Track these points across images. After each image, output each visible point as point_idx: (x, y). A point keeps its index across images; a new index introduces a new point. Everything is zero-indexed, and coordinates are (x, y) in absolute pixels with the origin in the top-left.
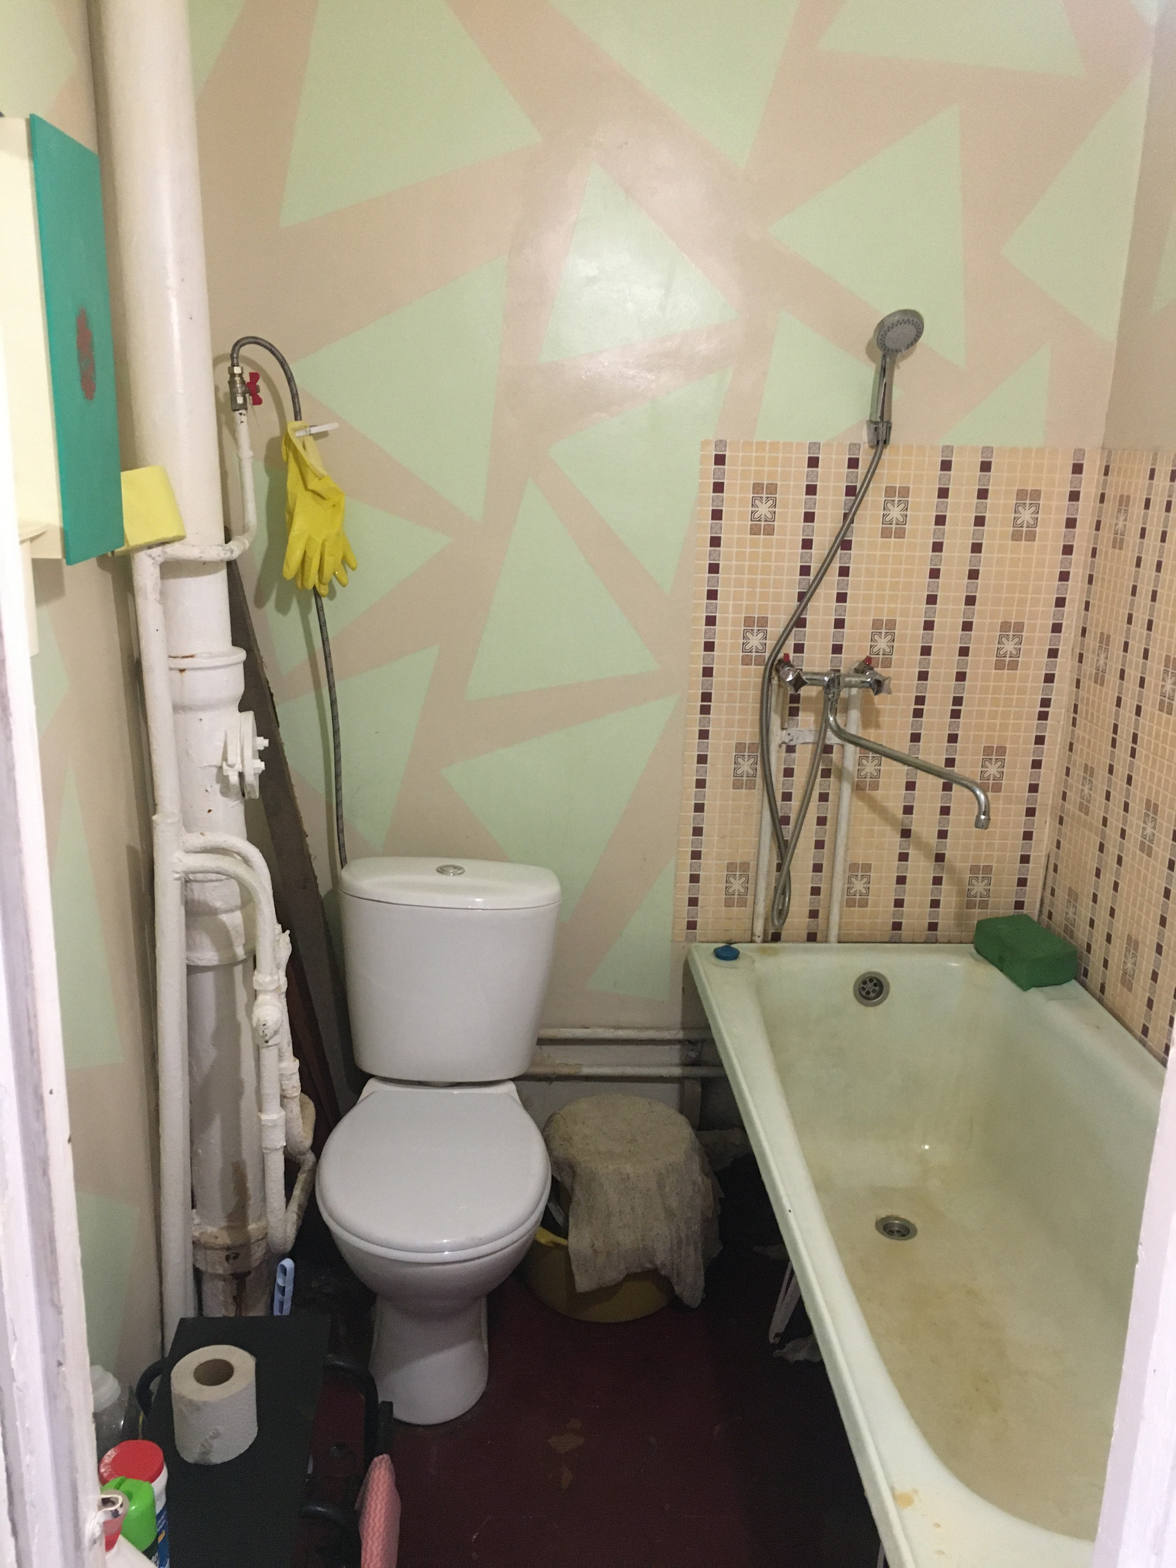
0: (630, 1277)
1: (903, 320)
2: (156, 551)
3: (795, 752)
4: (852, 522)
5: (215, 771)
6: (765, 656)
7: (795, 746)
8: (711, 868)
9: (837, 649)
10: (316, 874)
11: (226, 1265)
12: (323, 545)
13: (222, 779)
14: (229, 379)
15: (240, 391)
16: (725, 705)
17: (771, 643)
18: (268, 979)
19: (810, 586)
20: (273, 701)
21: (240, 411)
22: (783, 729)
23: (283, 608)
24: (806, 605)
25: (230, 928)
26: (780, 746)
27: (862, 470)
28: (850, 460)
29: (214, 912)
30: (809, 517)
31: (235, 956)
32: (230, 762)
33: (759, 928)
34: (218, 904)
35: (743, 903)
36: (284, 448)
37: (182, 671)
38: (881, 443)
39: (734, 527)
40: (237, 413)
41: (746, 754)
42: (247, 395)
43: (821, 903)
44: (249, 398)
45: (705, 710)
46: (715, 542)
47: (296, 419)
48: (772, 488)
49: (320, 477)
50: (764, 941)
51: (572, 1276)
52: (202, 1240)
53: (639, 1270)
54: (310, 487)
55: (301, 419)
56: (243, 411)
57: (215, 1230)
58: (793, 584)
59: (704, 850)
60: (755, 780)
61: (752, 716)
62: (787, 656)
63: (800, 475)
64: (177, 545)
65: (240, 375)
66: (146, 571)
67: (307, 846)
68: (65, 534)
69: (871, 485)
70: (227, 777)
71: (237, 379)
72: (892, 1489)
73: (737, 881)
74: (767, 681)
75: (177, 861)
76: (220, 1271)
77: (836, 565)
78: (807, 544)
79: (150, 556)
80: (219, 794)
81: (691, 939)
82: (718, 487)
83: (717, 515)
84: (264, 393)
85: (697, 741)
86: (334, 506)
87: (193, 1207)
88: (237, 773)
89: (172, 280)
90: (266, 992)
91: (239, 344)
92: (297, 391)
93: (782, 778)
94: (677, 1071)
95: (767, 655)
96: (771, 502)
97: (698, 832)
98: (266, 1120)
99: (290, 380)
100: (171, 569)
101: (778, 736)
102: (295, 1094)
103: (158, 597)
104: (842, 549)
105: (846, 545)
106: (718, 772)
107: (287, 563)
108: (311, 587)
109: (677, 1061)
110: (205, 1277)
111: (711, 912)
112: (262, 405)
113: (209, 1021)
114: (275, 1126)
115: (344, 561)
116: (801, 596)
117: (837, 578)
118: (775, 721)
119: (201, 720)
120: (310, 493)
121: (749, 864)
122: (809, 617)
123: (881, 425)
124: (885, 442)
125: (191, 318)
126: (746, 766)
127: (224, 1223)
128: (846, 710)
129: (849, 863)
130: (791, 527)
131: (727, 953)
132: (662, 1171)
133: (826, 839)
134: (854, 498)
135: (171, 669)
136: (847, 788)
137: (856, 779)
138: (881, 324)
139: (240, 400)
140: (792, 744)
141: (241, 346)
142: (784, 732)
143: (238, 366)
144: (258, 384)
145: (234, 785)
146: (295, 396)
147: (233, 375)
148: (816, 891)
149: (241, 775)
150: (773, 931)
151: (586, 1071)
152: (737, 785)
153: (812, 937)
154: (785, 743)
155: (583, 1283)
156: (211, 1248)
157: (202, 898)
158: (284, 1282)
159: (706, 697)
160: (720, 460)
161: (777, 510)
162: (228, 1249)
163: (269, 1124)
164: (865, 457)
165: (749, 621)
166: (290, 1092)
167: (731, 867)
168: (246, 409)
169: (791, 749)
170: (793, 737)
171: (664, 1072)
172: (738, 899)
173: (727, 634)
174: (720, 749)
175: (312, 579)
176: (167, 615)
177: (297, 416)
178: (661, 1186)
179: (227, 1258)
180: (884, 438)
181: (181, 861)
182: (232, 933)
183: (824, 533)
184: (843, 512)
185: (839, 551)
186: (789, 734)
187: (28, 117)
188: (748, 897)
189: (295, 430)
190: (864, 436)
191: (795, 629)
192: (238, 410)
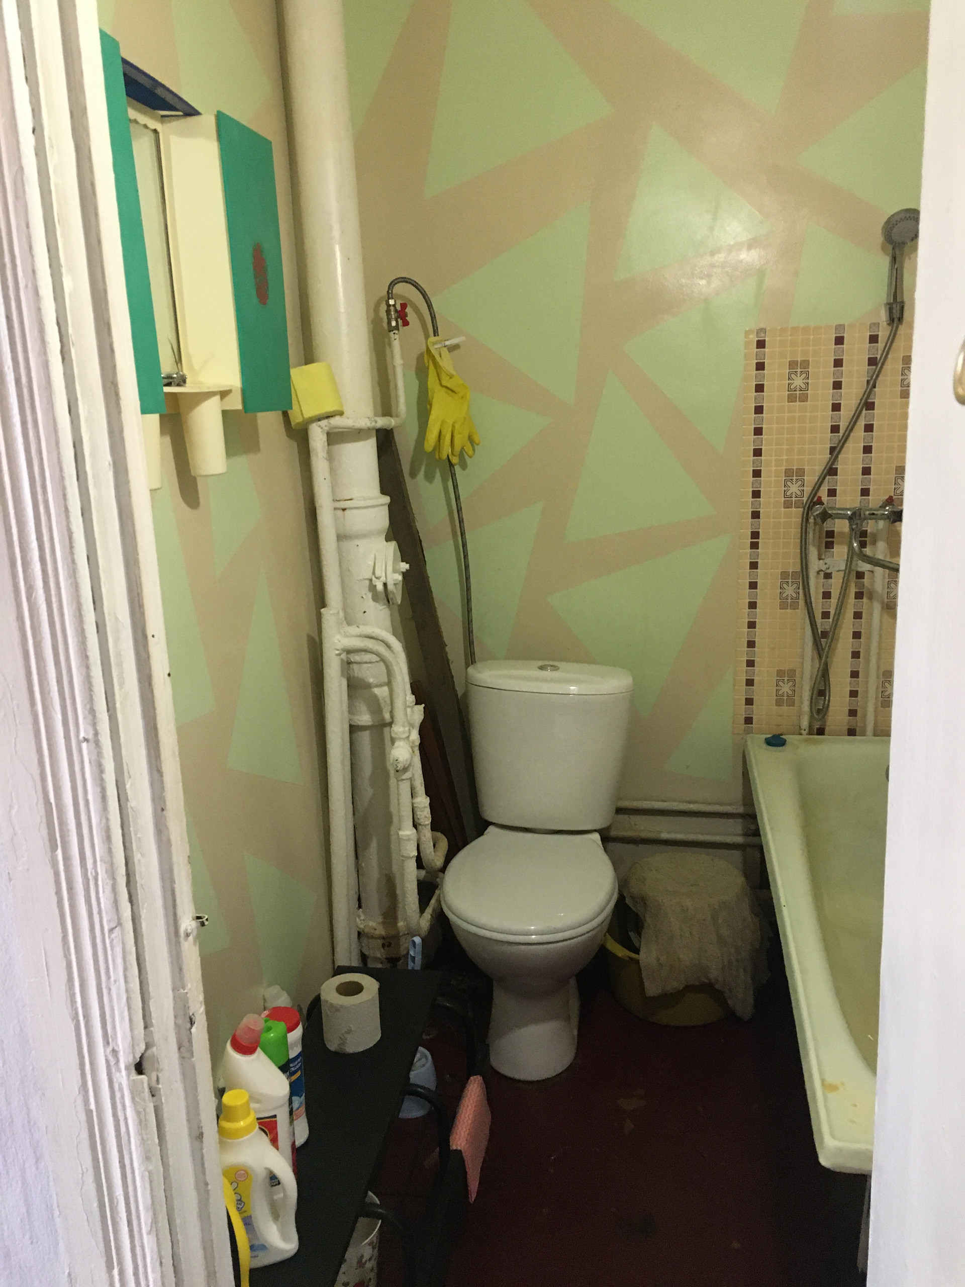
0: (688, 989)
1: (906, 217)
2: (324, 423)
3: (831, 578)
4: (874, 386)
5: (367, 582)
6: (803, 500)
7: (831, 573)
8: (764, 674)
9: (865, 492)
10: (453, 674)
11: (382, 950)
12: (453, 427)
13: (372, 588)
14: (386, 309)
15: (393, 317)
16: (772, 541)
17: (808, 489)
18: (401, 729)
19: (840, 441)
20: (421, 546)
21: (394, 332)
22: (820, 559)
23: (429, 478)
24: (837, 456)
25: (380, 699)
26: (818, 573)
27: (881, 345)
28: (871, 336)
29: (369, 686)
30: (837, 385)
31: (383, 719)
32: (377, 575)
33: (805, 723)
34: (371, 680)
35: (791, 703)
36: (426, 356)
37: (344, 510)
38: (896, 321)
39: (774, 396)
40: (392, 333)
41: (790, 581)
42: (399, 320)
43: (859, 704)
44: (400, 321)
45: (754, 546)
46: (759, 410)
47: (435, 336)
48: (805, 364)
49: (451, 377)
50: (810, 733)
51: (642, 982)
52: (366, 930)
53: (697, 983)
54: (444, 383)
55: (438, 335)
56: (396, 332)
57: (373, 923)
58: (826, 439)
59: (757, 659)
60: (798, 602)
61: (794, 550)
62: (820, 498)
63: (829, 351)
64: (337, 418)
65: (394, 305)
66: (317, 437)
67: (447, 653)
68: (244, 392)
69: (890, 356)
70: (375, 586)
71: (392, 308)
72: (823, 1081)
73: (786, 685)
74: (806, 519)
75: (336, 641)
76: (378, 955)
77: (862, 423)
78: (836, 407)
79: (320, 426)
80: (371, 600)
81: (748, 732)
82: (760, 366)
83: (760, 388)
84: (411, 316)
85: (748, 571)
86: (462, 397)
87: (360, 907)
88: (382, 584)
89: (336, 233)
90: (400, 739)
91: (392, 284)
92: (435, 315)
93: (821, 600)
94: (739, 840)
95: (805, 499)
96: (805, 375)
97: (751, 644)
98: (402, 835)
99: (430, 307)
100: (334, 438)
101: (815, 565)
102: (427, 823)
103: (325, 455)
104: (866, 410)
105: (870, 406)
106: (767, 595)
107: (427, 440)
108: (445, 457)
109: (741, 832)
110: (369, 960)
111: (764, 709)
112: (410, 325)
113: (367, 769)
114: (409, 840)
115: (471, 439)
116: (832, 450)
117: (862, 433)
118: (813, 553)
119: (358, 545)
120: (444, 389)
121: (795, 670)
122: (840, 467)
123: (894, 306)
124: (900, 319)
125: (349, 259)
126: (790, 591)
127: (380, 920)
128: (874, 543)
129: (881, 671)
130: (822, 394)
131: (776, 741)
132: (716, 907)
133: (861, 650)
134: (874, 367)
135: (335, 509)
136: (877, 607)
137: (886, 600)
138: (888, 222)
139: (394, 324)
140: (828, 571)
141: (394, 285)
142: (821, 561)
143: (392, 298)
144: (406, 310)
145: (380, 592)
146: (433, 318)
147: (389, 306)
148: (854, 694)
149: (385, 585)
150: (818, 727)
151: (665, 836)
152: (783, 606)
153: (852, 732)
154: (822, 571)
155: (652, 989)
156: (372, 937)
157: (360, 676)
158: (415, 954)
159: (755, 535)
160: (761, 344)
161: (809, 381)
162: (383, 938)
163: (404, 838)
164: (883, 333)
165: (788, 473)
166: (422, 820)
167: (780, 673)
168: (398, 330)
169: (828, 576)
170: (829, 566)
171: (729, 839)
172: (787, 699)
173: (771, 484)
174: (767, 576)
175: (446, 450)
176: (332, 471)
177: (436, 333)
178: (714, 918)
179: (383, 945)
180: (898, 316)
181: (340, 641)
182: (381, 701)
183: (850, 398)
184: (867, 379)
185: (864, 412)
186: (826, 564)
187: (216, 113)
188: (795, 698)
189: (434, 343)
190: (883, 316)
191: (828, 477)
192: (393, 331)
